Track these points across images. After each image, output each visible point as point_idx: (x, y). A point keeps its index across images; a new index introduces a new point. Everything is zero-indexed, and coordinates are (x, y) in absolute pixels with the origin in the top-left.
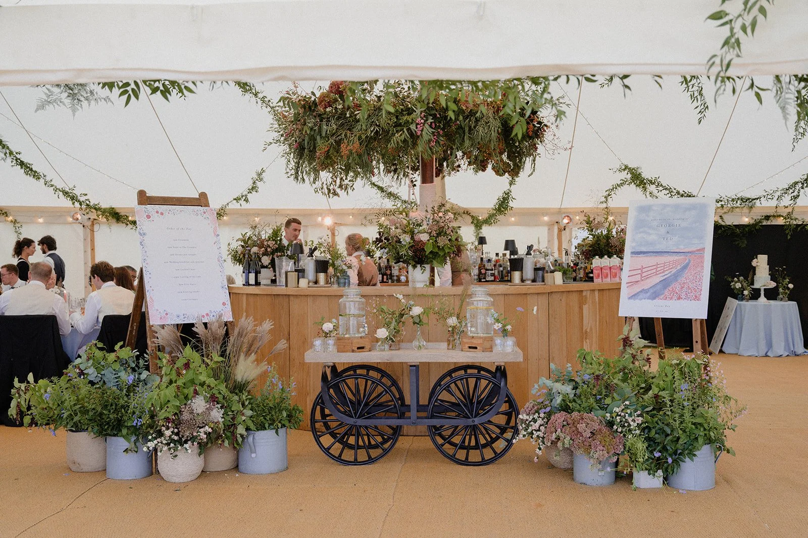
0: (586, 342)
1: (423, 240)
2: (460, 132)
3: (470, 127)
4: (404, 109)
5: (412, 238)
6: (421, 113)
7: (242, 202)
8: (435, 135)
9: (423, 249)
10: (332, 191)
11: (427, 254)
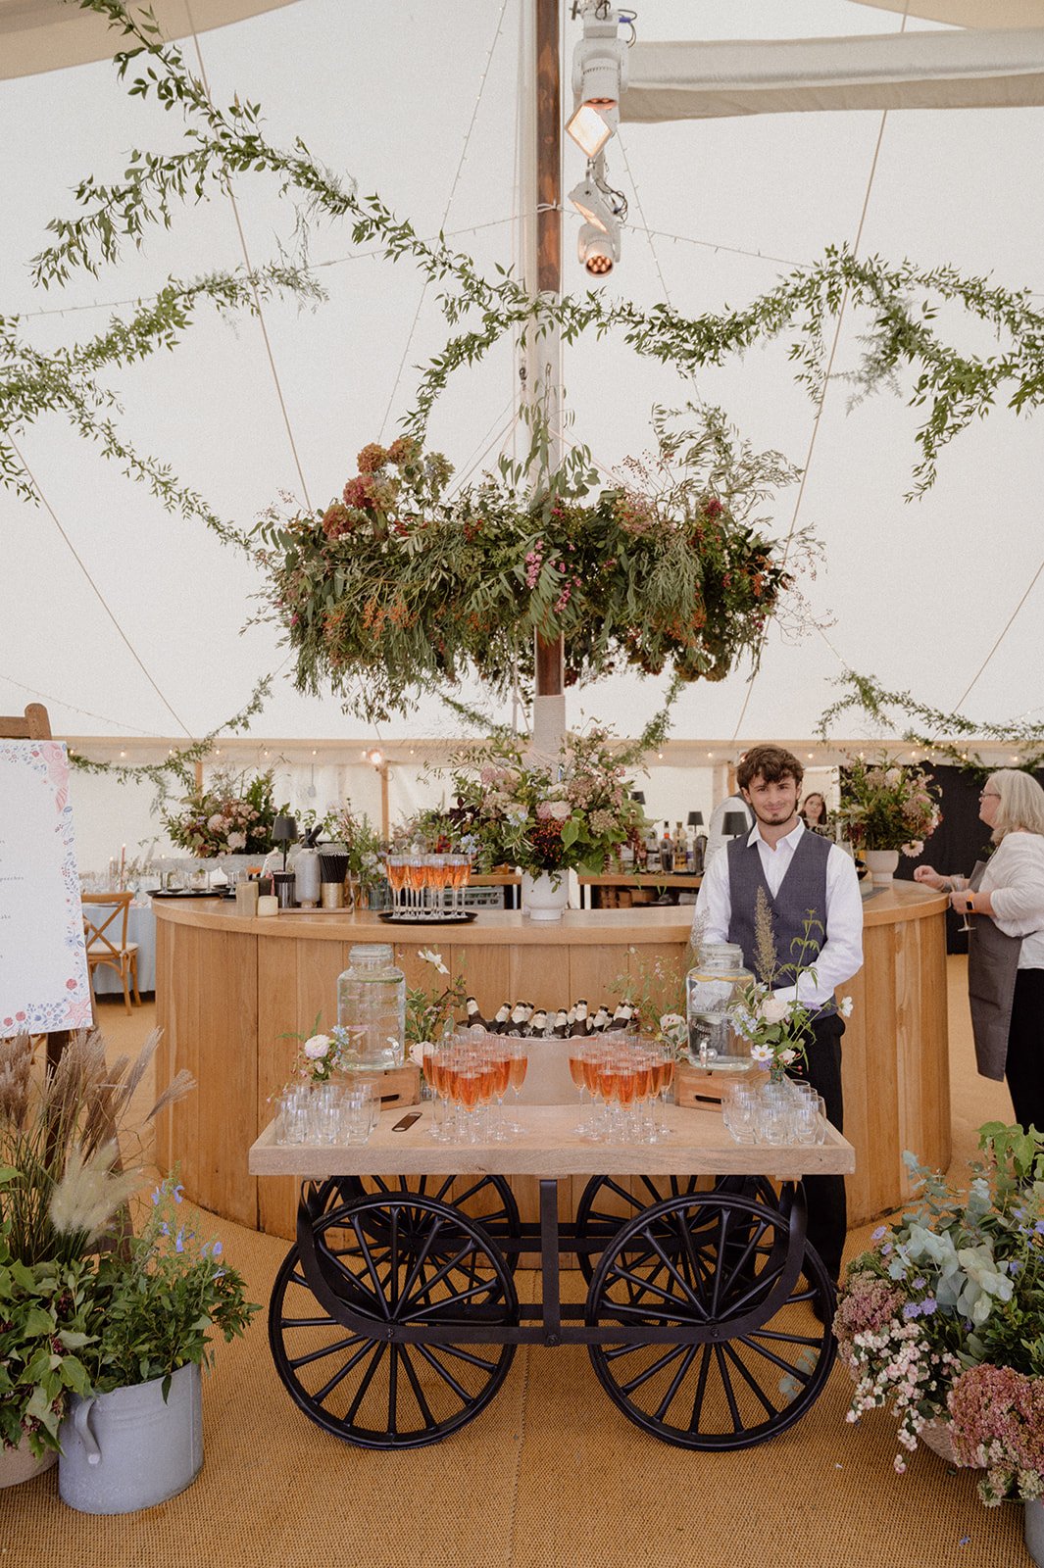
0: (901, 1033)
1: (557, 818)
2: (617, 581)
3: (639, 573)
4: (501, 536)
5: (532, 812)
6: (536, 542)
7: (239, 727)
8: (566, 588)
9: (558, 838)
10: (377, 711)
11: (565, 849)
